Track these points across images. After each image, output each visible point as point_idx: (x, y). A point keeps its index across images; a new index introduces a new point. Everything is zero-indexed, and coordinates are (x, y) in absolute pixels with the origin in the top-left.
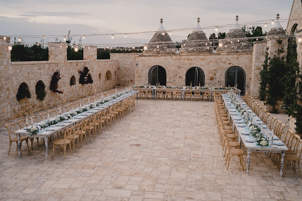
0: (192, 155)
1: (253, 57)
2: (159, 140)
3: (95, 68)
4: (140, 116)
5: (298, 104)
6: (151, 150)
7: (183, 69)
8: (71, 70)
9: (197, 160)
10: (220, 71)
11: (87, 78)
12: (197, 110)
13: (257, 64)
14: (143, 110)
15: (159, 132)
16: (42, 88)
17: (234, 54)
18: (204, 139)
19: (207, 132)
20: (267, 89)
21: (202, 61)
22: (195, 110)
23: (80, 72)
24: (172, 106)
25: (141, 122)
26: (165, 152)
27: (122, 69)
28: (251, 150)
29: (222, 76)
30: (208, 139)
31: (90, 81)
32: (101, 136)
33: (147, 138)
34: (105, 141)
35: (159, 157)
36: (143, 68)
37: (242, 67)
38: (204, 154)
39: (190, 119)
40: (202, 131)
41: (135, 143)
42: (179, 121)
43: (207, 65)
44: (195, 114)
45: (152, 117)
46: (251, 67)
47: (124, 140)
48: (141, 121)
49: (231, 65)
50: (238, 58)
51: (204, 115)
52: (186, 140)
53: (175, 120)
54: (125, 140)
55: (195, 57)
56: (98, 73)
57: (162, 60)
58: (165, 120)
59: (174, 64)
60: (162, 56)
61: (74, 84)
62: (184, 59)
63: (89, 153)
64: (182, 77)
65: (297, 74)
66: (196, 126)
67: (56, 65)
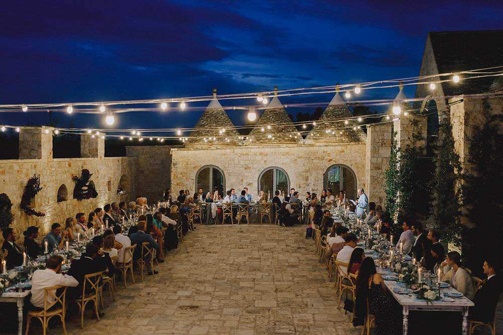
0: (296, 322)
1: (367, 149)
2: (230, 295)
3: (101, 172)
4: (188, 252)
5: (462, 223)
6: (219, 316)
7: (253, 171)
8: (59, 175)
9: (308, 331)
10: (314, 174)
11: (87, 188)
12: (283, 239)
13: (374, 160)
14: (192, 242)
15: (228, 280)
16: (5, 208)
17: (337, 144)
18: (309, 291)
19: (311, 277)
20: (398, 200)
21: (284, 157)
22: (281, 238)
23: (75, 179)
24: (240, 234)
25: (192, 264)
26: (247, 319)
27: (146, 172)
28: (409, 308)
29: (318, 181)
30: (316, 290)
31: (93, 193)
32: (122, 294)
33: (208, 294)
34: (131, 303)
35: (237, 328)
36: (185, 170)
37: (350, 166)
38: (316, 319)
39: (276, 255)
40: (303, 276)
41: (188, 304)
42: (259, 260)
43: (293, 164)
44: (283, 247)
45: (209, 254)
46: (364, 166)
47: (167, 298)
48: (192, 262)
49: (333, 163)
50: (344, 152)
51: (298, 248)
52: (278, 294)
53: (251, 258)
54: (169, 298)
55: (273, 150)
56: (107, 180)
57: (219, 157)
58: (234, 259)
59: (239, 162)
60: (217, 149)
61: (65, 200)
62: (255, 154)
63: (104, 327)
64: (252, 184)
65: (456, 172)
66: (289, 266)
67: (33, 166)
